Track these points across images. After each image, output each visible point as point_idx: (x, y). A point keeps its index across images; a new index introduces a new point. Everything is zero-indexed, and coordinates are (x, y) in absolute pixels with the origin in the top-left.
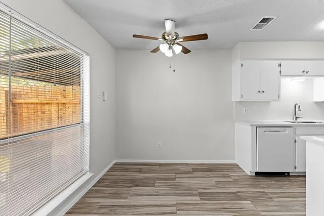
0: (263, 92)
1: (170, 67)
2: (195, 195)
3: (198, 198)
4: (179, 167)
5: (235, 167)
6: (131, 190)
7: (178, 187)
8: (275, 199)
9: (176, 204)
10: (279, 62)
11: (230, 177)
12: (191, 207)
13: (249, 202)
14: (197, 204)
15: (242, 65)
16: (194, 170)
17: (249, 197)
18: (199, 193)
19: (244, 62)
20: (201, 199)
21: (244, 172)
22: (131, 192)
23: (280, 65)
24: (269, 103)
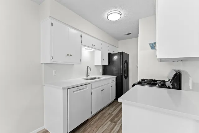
10: (80, 33)
15: (52, 24)
23: (81, 36)
24: (74, 64)
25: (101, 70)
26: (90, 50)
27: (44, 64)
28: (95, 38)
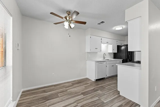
0: (97, 49)
1: (69, 34)
2: (80, 95)
3: (82, 95)
4: (65, 85)
5: (87, 79)
6: (46, 103)
7: (71, 93)
8: (106, 88)
9: (75, 101)
10: (101, 38)
11: (88, 84)
12: (82, 100)
13: (100, 91)
14: (83, 98)
15: (91, 37)
16: (73, 84)
17: (99, 89)
18: (82, 93)
19: (91, 36)
20: (84, 95)
21: (91, 80)
22: (47, 104)
23: (101, 39)
24: (97, 53)
25: (112, 56)
26: (106, 45)
27: (87, 52)
28: (108, 38)
